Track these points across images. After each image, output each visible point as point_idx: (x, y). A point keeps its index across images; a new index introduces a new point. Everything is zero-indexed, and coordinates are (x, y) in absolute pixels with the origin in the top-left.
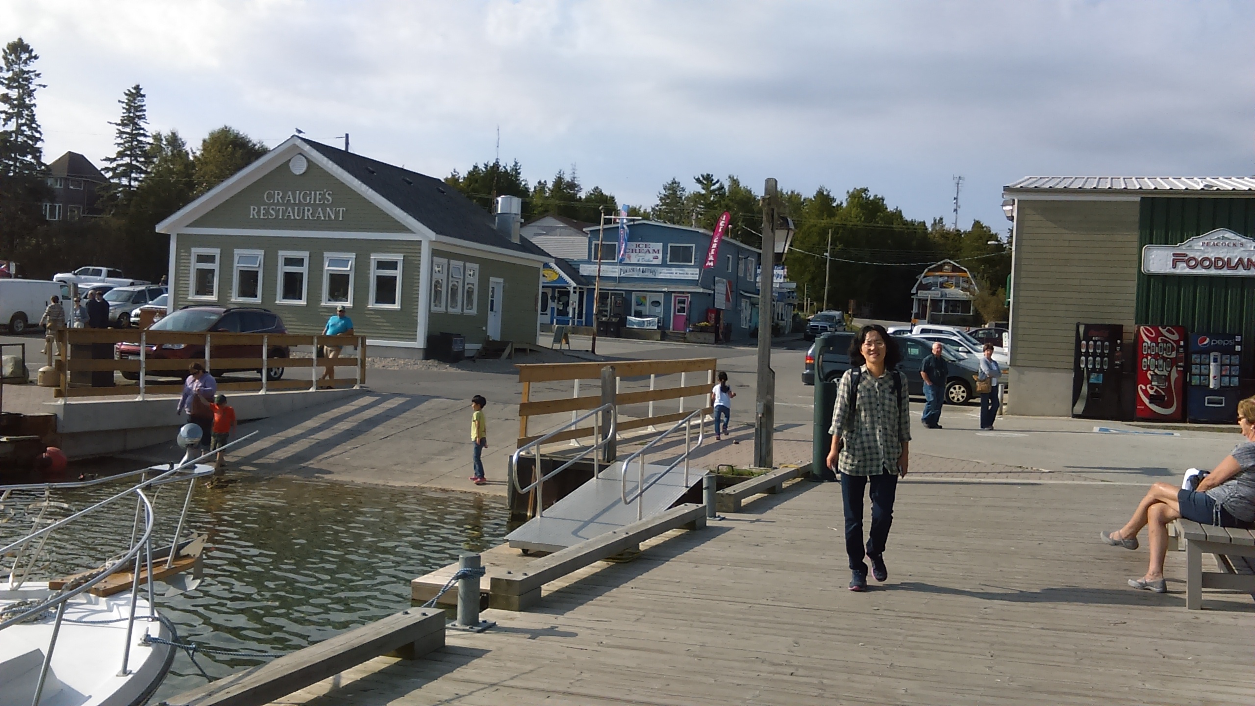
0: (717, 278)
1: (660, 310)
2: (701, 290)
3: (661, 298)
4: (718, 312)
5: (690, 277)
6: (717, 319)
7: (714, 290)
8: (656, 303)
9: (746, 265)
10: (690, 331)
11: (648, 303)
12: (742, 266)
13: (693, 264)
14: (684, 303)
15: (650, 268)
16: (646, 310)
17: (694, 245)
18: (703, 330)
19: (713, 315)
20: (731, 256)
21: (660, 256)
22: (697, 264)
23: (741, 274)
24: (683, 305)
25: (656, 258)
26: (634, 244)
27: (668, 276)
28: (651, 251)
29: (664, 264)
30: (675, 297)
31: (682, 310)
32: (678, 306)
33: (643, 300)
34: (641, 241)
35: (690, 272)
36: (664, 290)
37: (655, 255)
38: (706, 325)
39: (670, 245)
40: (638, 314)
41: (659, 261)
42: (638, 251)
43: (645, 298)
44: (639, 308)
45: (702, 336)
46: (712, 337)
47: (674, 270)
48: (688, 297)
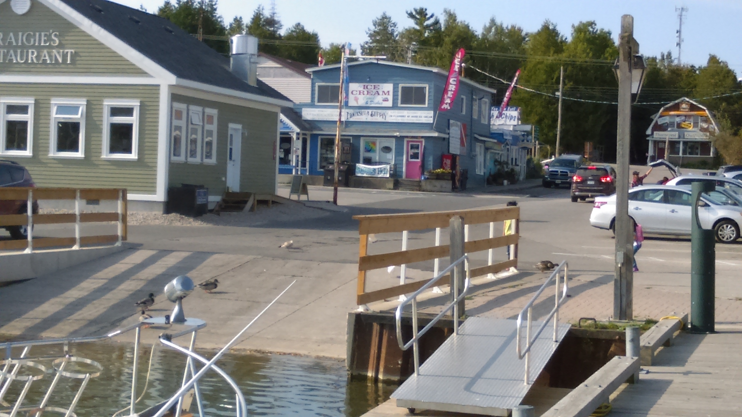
0: (451, 121)
1: (391, 157)
2: (436, 134)
3: (392, 144)
4: (453, 158)
5: (424, 120)
6: (453, 166)
7: (449, 134)
8: (387, 149)
9: (480, 107)
10: (425, 179)
11: (378, 147)
12: (475, 108)
13: (426, 105)
14: (417, 148)
15: (379, 111)
16: (376, 156)
17: (427, 86)
18: (439, 177)
19: (448, 162)
20: (464, 97)
21: (390, 97)
22: (432, 106)
23: (475, 117)
24: (416, 151)
25: (386, 100)
26: (362, 85)
27: (400, 120)
28: (381, 93)
29: (394, 107)
30: (408, 142)
31: (415, 156)
32: (411, 152)
33: (372, 145)
34: (370, 82)
35: (423, 115)
36: (395, 134)
37: (385, 96)
38: (443, 173)
39: (400, 86)
40: (368, 161)
41: (390, 104)
42: (366, 93)
43: (374, 143)
44: (369, 155)
45: (438, 184)
46: (448, 185)
47: (405, 113)
48: (421, 142)
